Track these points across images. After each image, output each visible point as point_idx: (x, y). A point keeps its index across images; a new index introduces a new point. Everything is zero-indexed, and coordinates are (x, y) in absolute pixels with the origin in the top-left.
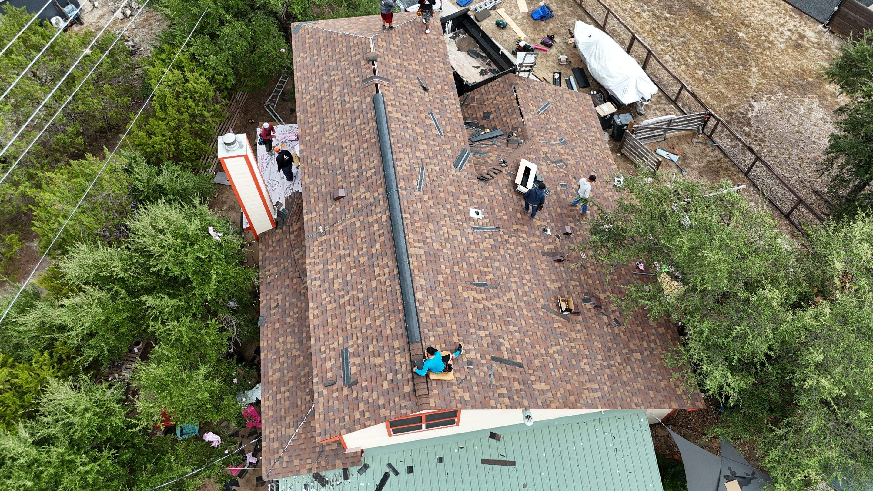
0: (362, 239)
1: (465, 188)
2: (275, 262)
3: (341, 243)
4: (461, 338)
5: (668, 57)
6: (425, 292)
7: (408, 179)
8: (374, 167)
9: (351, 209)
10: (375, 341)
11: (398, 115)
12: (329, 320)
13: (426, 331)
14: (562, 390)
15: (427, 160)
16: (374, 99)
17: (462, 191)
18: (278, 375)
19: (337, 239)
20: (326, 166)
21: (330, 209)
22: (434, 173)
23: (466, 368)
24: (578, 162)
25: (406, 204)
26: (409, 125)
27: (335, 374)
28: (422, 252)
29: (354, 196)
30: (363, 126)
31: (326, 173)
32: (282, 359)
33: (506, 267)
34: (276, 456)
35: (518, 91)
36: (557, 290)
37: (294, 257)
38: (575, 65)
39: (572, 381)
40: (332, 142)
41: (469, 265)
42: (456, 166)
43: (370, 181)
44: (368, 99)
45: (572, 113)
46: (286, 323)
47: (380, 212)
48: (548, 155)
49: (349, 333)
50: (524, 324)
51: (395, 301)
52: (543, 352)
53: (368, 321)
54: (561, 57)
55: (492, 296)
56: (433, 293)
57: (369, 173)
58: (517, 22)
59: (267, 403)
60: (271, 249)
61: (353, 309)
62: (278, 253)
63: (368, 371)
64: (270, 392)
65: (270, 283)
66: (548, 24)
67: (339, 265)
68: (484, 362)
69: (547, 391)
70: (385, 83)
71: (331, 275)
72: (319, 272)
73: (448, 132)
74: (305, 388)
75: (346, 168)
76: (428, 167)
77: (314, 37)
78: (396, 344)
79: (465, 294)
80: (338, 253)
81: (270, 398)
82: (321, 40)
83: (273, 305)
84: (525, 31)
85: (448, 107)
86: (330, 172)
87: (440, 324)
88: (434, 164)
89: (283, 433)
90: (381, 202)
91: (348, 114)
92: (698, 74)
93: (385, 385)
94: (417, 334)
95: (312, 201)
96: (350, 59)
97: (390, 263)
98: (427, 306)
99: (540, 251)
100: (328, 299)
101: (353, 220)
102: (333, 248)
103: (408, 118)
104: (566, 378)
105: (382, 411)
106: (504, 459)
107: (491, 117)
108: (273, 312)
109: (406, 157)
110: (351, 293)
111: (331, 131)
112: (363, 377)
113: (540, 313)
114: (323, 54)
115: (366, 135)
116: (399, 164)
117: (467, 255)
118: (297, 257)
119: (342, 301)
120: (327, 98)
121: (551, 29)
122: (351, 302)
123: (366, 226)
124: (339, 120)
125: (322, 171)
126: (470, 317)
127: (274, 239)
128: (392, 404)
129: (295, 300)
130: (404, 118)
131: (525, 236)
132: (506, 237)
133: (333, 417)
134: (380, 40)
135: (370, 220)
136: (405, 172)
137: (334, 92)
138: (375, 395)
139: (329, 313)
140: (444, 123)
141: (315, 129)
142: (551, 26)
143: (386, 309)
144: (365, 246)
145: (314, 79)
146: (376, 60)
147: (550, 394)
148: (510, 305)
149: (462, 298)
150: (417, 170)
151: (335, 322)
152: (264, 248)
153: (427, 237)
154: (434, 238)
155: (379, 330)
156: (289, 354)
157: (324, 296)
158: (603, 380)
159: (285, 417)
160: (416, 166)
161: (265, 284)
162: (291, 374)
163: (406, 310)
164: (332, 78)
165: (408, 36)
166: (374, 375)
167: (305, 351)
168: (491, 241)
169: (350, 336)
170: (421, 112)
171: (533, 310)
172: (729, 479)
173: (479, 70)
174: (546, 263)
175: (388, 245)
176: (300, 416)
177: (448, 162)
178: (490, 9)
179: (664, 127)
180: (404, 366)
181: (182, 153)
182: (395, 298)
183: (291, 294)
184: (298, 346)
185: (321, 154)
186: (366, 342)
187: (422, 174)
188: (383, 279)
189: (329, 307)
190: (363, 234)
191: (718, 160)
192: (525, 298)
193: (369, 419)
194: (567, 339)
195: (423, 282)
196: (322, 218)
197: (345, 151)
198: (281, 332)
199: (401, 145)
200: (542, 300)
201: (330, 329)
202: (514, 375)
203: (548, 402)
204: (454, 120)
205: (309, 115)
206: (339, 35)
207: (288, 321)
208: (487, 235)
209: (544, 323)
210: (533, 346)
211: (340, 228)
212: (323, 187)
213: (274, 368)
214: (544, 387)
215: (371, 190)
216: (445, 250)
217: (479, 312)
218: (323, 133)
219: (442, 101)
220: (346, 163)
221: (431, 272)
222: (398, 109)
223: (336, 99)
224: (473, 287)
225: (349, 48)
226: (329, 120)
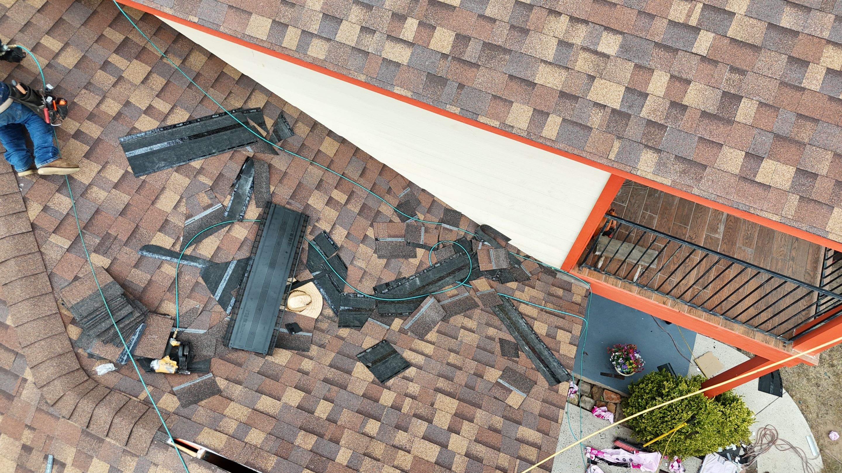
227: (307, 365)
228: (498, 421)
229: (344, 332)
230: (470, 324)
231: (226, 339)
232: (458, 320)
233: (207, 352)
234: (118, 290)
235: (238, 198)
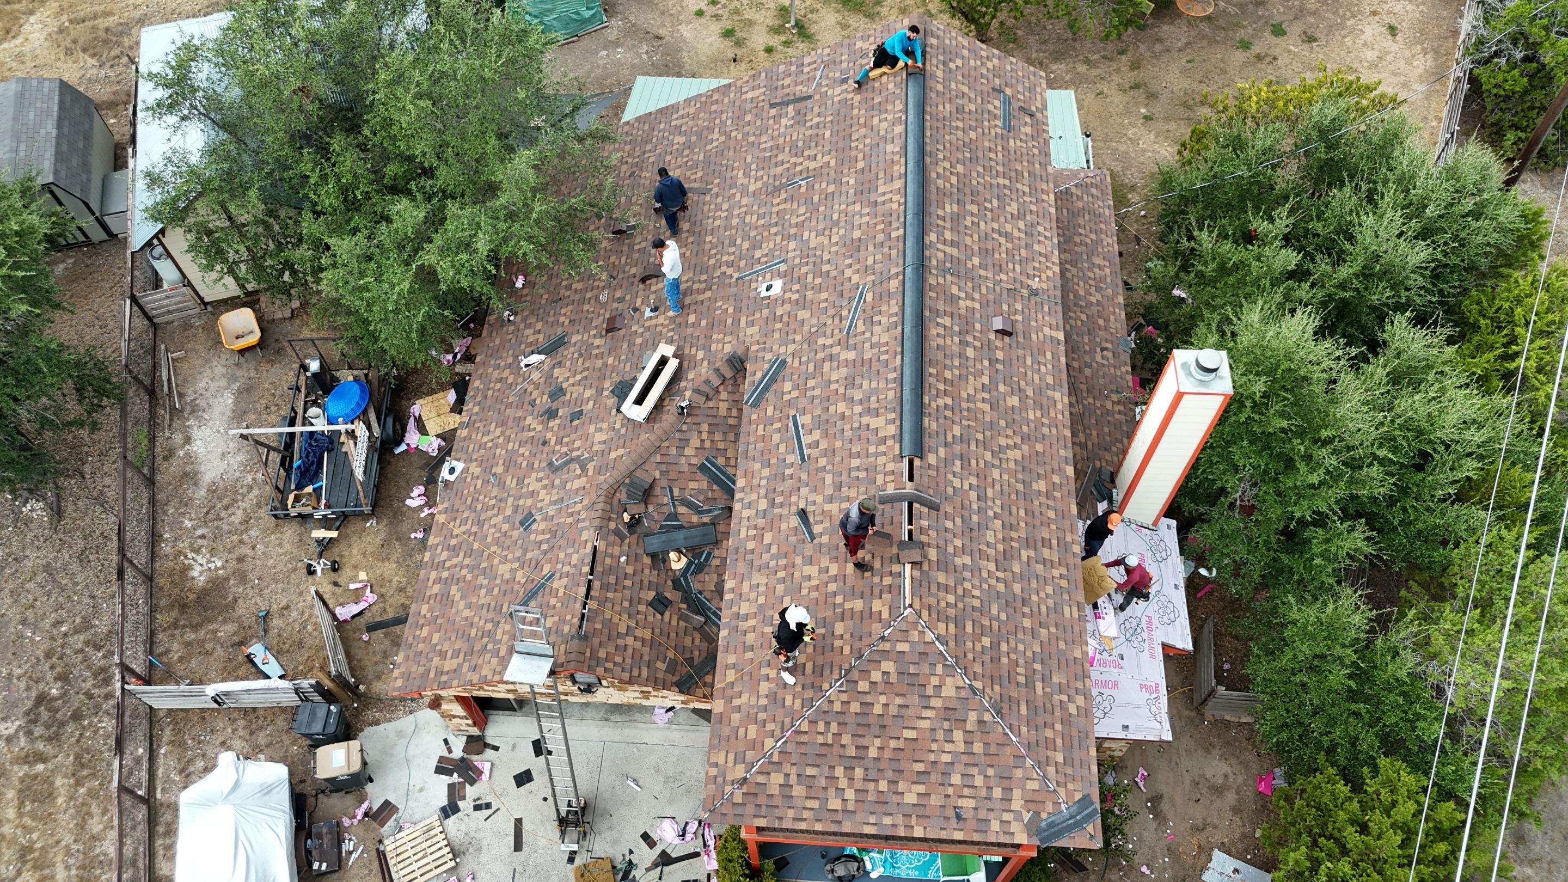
1: (778, 326)
3: (1004, 256)
6: (889, 137)
7: (882, 296)
9: (984, 291)
11: (875, 422)
13: (898, 92)
15: (836, 350)
16: (919, 450)
17: (785, 319)
18: (1097, 261)
19: (1010, 266)
21: (1019, 318)
22: (829, 332)
24: (520, 482)
25: (894, 254)
26: (858, 409)
28: (881, 190)
29: (977, 305)
30: (948, 413)
31: (1022, 383)
35: (576, 621)
40: (1010, 432)
42: (784, 362)
43: (948, 309)
44: (932, 459)
47: (937, 250)
48: (578, 471)
53: (973, 135)
55: (785, 174)
56: (876, 140)
57: (947, 321)
67: (1008, 227)
68: (824, 89)
70: (890, 490)
71: (1021, 224)
72: (1039, 242)
75: (986, 363)
76: (836, 338)
77: (1040, 740)
78: (940, 87)
79: (826, 158)
80: (1010, 246)
82: (1022, 711)
85: (763, 492)
86: (1015, 379)
87: (876, 107)
90: (934, 262)
91: (973, 462)
93: (959, 62)
95: (1049, 355)
96: (960, 592)
101: (982, 273)
102: (1017, 258)
107: (651, 595)
109: (876, 339)
112: (985, 88)
113: (717, 181)
116: (893, 319)
117: (808, 215)
119: (1007, 182)
120: (1014, 535)
125: (1030, 392)
126: (828, 134)
128: (954, 42)
130: (865, 420)
131: (695, 286)
132: (730, 271)
134: (885, 615)
135: (955, 252)
137: (1000, 536)
140: (782, 448)
141: (1041, 485)
145: (1043, 608)
146: (903, 541)
147: (744, 90)
149: (833, 153)
150: (860, 323)
160: (861, 328)
162: (1078, 249)
164: (1000, 575)
168: (758, 255)
170: (825, 453)
171: (728, 180)
175: (933, 197)
177: (795, 364)
185: (1032, 425)
187: (853, 318)
188: (947, 165)
191: (175, 626)
195: (889, 148)
197: (987, 396)
202: (786, 91)
204: (757, 466)
205: (1053, 527)
208: (763, 260)
217: (813, 144)
218: (1026, 464)
219: (772, 504)
220: (986, 372)
221: (873, 166)
222: (873, 438)
223: (996, 516)
224: (811, 174)
225: (960, 625)
226: (1012, 481)
227: (647, 571)
228: (646, 658)
229: (670, 583)
230: (697, 642)
231: (647, 535)
232: (697, 636)
233: (639, 531)
234: (647, 486)
235: (709, 511)
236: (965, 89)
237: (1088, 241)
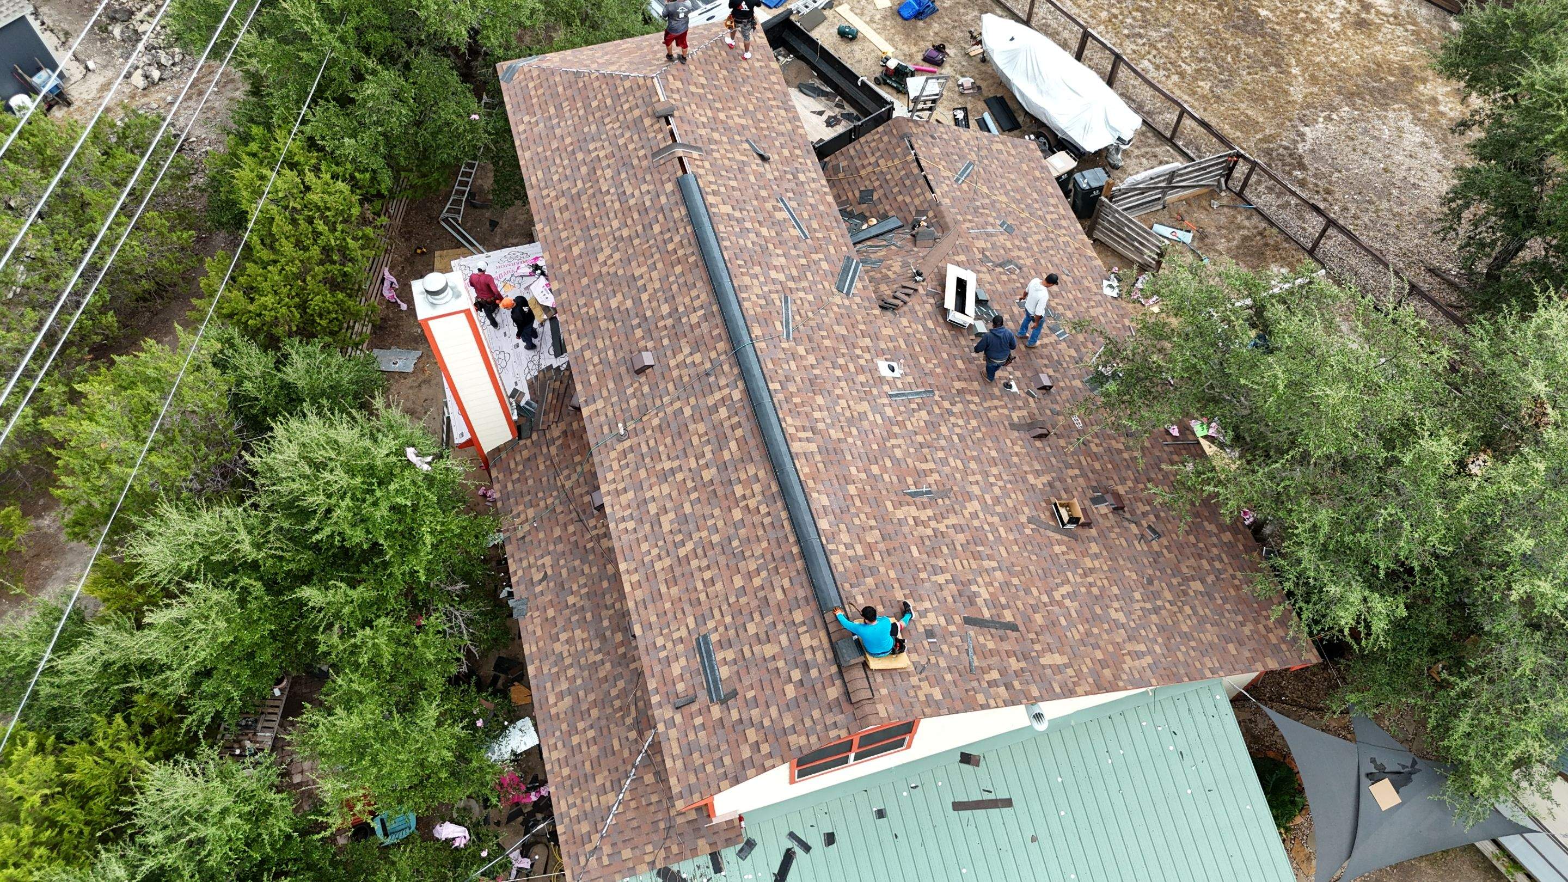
0: (700, 436)
1: (862, 327)
2: (527, 498)
3: (661, 448)
4: (907, 592)
5: (1146, 63)
6: (832, 517)
7: (766, 321)
8: (702, 307)
9: (671, 386)
10: (757, 616)
11: (727, 209)
12: (663, 589)
13: (847, 586)
14: (1088, 660)
15: (791, 284)
16: (681, 186)
17: (858, 332)
19: (652, 443)
20: (609, 315)
21: (630, 391)
22: (806, 305)
23: (925, 642)
24: (1037, 261)
25: (770, 366)
26: (748, 225)
27: (691, 683)
28: (813, 447)
29: (672, 363)
30: (667, 236)
31: (611, 326)
32: (570, 673)
33: (956, 457)
34: (589, 847)
35: (916, 146)
36: (1048, 489)
37: (563, 486)
38: (989, 92)
39: (1102, 643)
40: (612, 270)
41: (896, 462)
42: (839, 290)
43: (697, 331)
45: (1012, 176)
46: (567, 607)
47: (727, 385)
48: (988, 253)
49: (705, 607)
50: (1004, 554)
51: (782, 541)
52: (1045, 598)
53: (738, 581)
54: (961, 80)
55: (944, 511)
56: (846, 517)
57: (694, 319)
58: (875, 26)
59: (555, 755)
60: (516, 476)
61: (704, 563)
62: (530, 482)
63: (753, 670)
64: (558, 733)
65: (523, 537)
66: (930, 25)
67: (666, 489)
68: (952, 628)
69: (1066, 666)
70: (695, 154)
71: (653, 509)
72: (629, 506)
73: (815, 230)
74: (623, 717)
75: (649, 313)
76: (794, 296)
77: (545, 85)
78: (798, 616)
79: (900, 514)
80: (658, 467)
81: (560, 745)
82: (560, 89)
83: (537, 577)
84: (890, 40)
85: (807, 187)
86: (619, 324)
87: (867, 572)
88: (804, 289)
89: (595, 804)
90: (726, 368)
91: (636, 216)
92: (1202, 88)
93: (790, 691)
94: (833, 593)
95: (593, 379)
96: (621, 117)
97: (761, 474)
98: (841, 542)
99: (1006, 423)
100: (655, 552)
101: (677, 405)
102: (648, 460)
103: (745, 213)
104: (1092, 640)
105: (793, 739)
106: (991, 797)
107: (875, 197)
108: (538, 589)
109: (755, 281)
110: (696, 536)
111: (608, 251)
112: (746, 683)
113: (1028, 531)
114: (567, 115)
115: (675, 251)
116: (745, 295)
117: (888, 444)
118: (568, 484)
119: (682, 552)
120: (591, 191)
121: (936, 34)
122: (700, 551)
123: (705, 413)
124: (619, 229)
125: (603, 324)
126: (915, 553)
127: (518, 458)
128: (808, 723)
129: (577, 563)
130: (737, 214)
131: (976, 399)
132: (946, 405)
133: (701, 761)
134: (670, 78)
135: (710, 401)
136: (758, 310)
137: (602, 180)
138: (774, 711)
139: (661, 576)
140: (805, 215)
141: (576, 251)
142: (936, 27)
143: (768, 557)
144: (707, 449)
145: (558, 161)
146: (672, 115)
147: (1070, 672)
148: (976, 523)
149: (895, 521)
150: (778, 303)
151: (674, 590)
152: (501, 477)
153: (817, 421)
154: (829, 421)
155: (761, 594)
156: (583, 661)
157: (645, 547)
158: (1151, 636)
159: (594, 775)
160: (774, 296)
161: (514, 541)
162: (591, 697)
163: (806, 554)
164: (594, 155)
165: (717, 67)
166: (766, 677)
167: (613, 652)
168: (923, 414)
169: (707, 613)
170: (764, 200)
171: (1014, 528)
172: (1374, 778)
173: (825, 117)
174: (1020, 443)
175: (752, 443)
176: (621, 769)
177: (826, 284)
178: (824, 8)
179: (1163, 184)
180: (819, 654)
181: (314, 321)
182: (781, 535)
183: (567, 552)
184: (596, 645)
185: (595, 295)
186: (739, 620)
187: (787, 309)
188: (752, 503)
189: (658, 566)
190: (701, 428)
191: (1261, 234)
192: (998, 509)
193: (770, 755)
194: (1080, 571)
195: (825, 501)
196: (617, 408)
197: (640, 283)
198: (560, 623)
199: (742, 263)
200: (1026, 509)
201: (668, 605)
202: (1006, 646)
203: (1071, 685)
204: (821, 208)
205: (561, 226)
206: (593, 77)
207: (570, 603)
208: (914, 406)
209: (1037, 549)
210: (1027, 592)
211: (656, 422)
212: (610, 353)
213: (557, 690)
214: (1058, 659)
215: (703, 348)
216: (850, 440)
217: (927, 543)
218: (592, 257)
219: (795, 177)
220: (646, 305)
221: (835, 481)
222: (726, 198)
223: (608, 192)
224: (910, 499)
225: (616, 98)
226: (601, 232)
227: (888, 207)
236: (769, 650)
237: (581, 726)
